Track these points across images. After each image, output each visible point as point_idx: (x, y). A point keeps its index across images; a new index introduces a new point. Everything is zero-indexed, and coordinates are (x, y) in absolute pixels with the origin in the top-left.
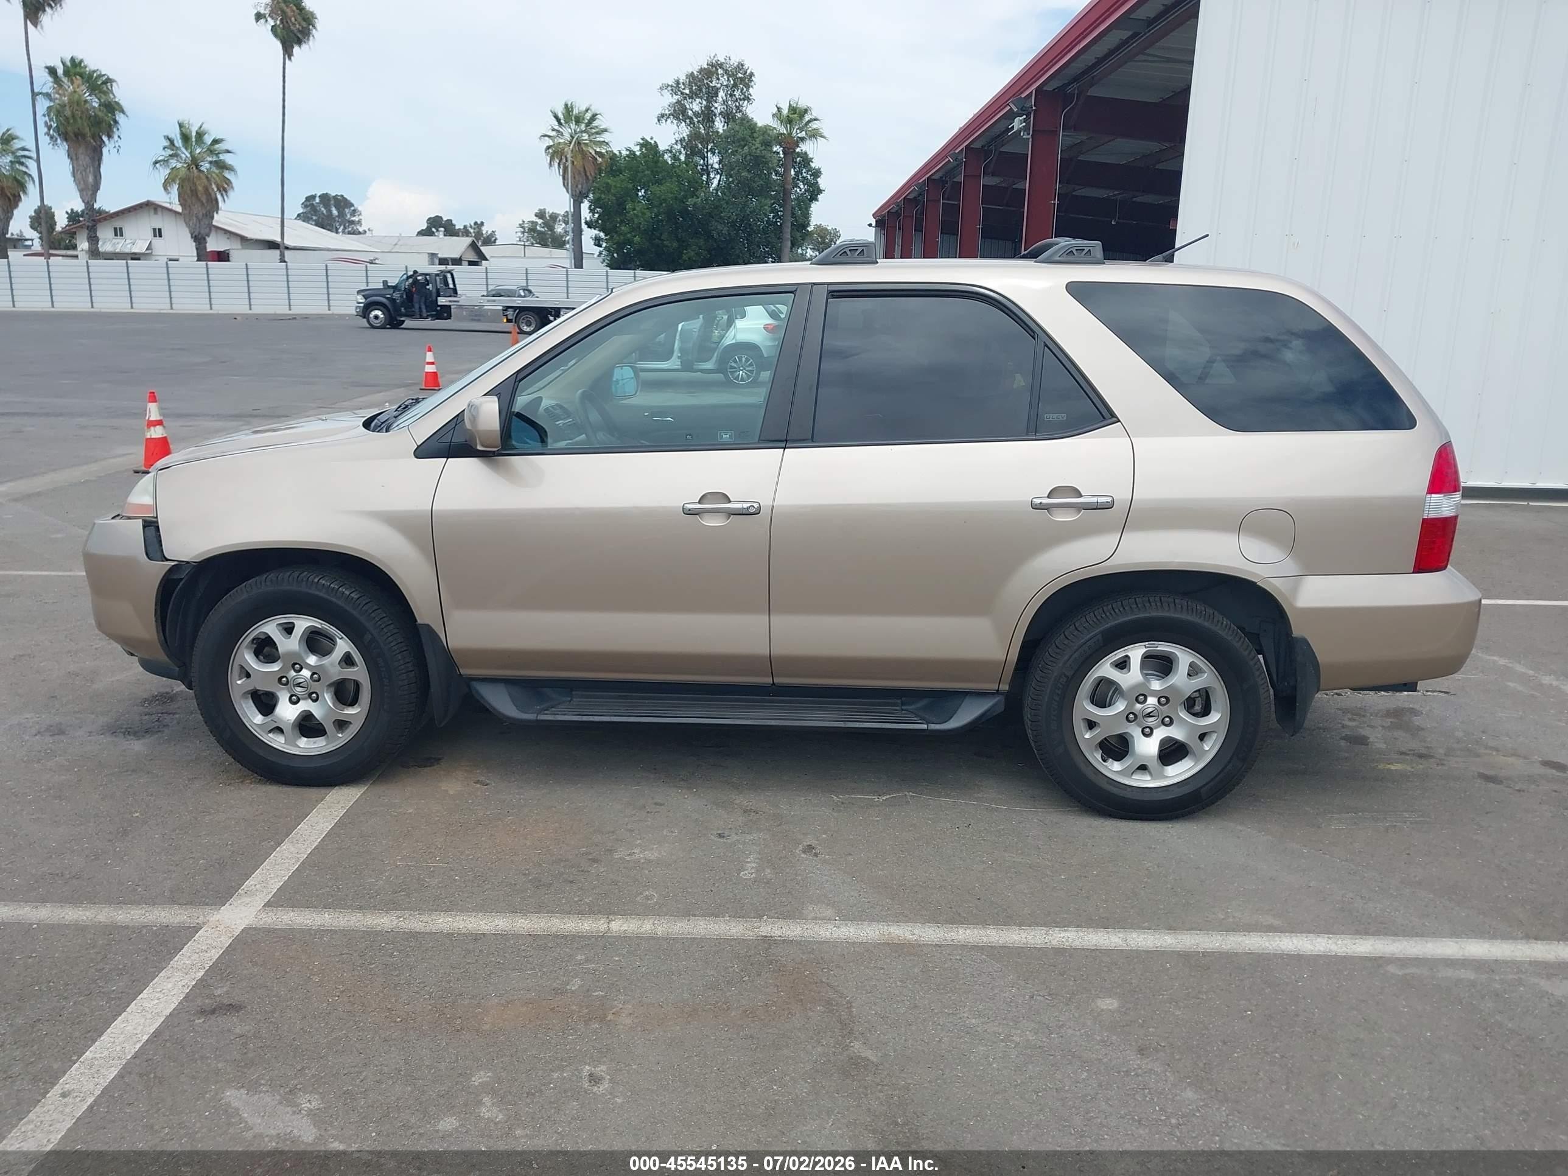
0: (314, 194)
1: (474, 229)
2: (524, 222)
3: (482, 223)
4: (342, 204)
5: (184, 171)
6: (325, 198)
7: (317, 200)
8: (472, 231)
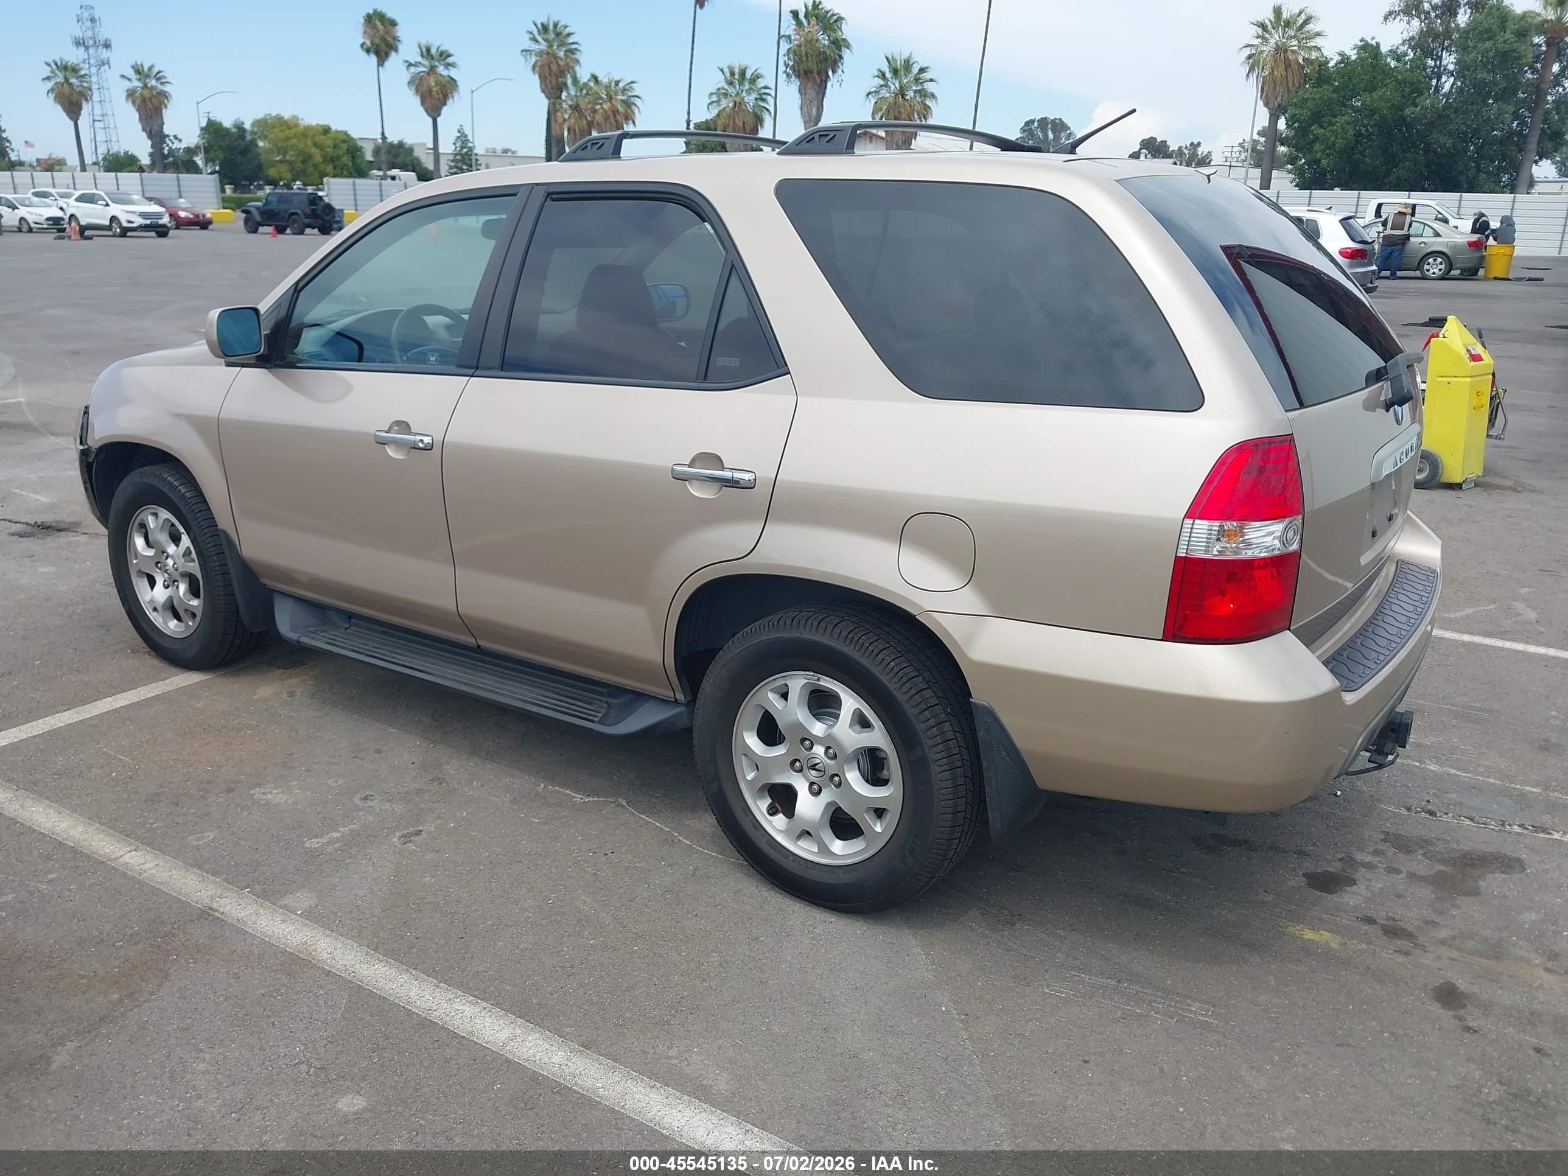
0: (1033, 118)
1: (1189, 150)
2: (1244, 140)
3: (1199, 144)
4: (1059, 128)
5: (891, 100)
6: (1043, 122)
7: (1036, 124)
8: (1187, 152)
